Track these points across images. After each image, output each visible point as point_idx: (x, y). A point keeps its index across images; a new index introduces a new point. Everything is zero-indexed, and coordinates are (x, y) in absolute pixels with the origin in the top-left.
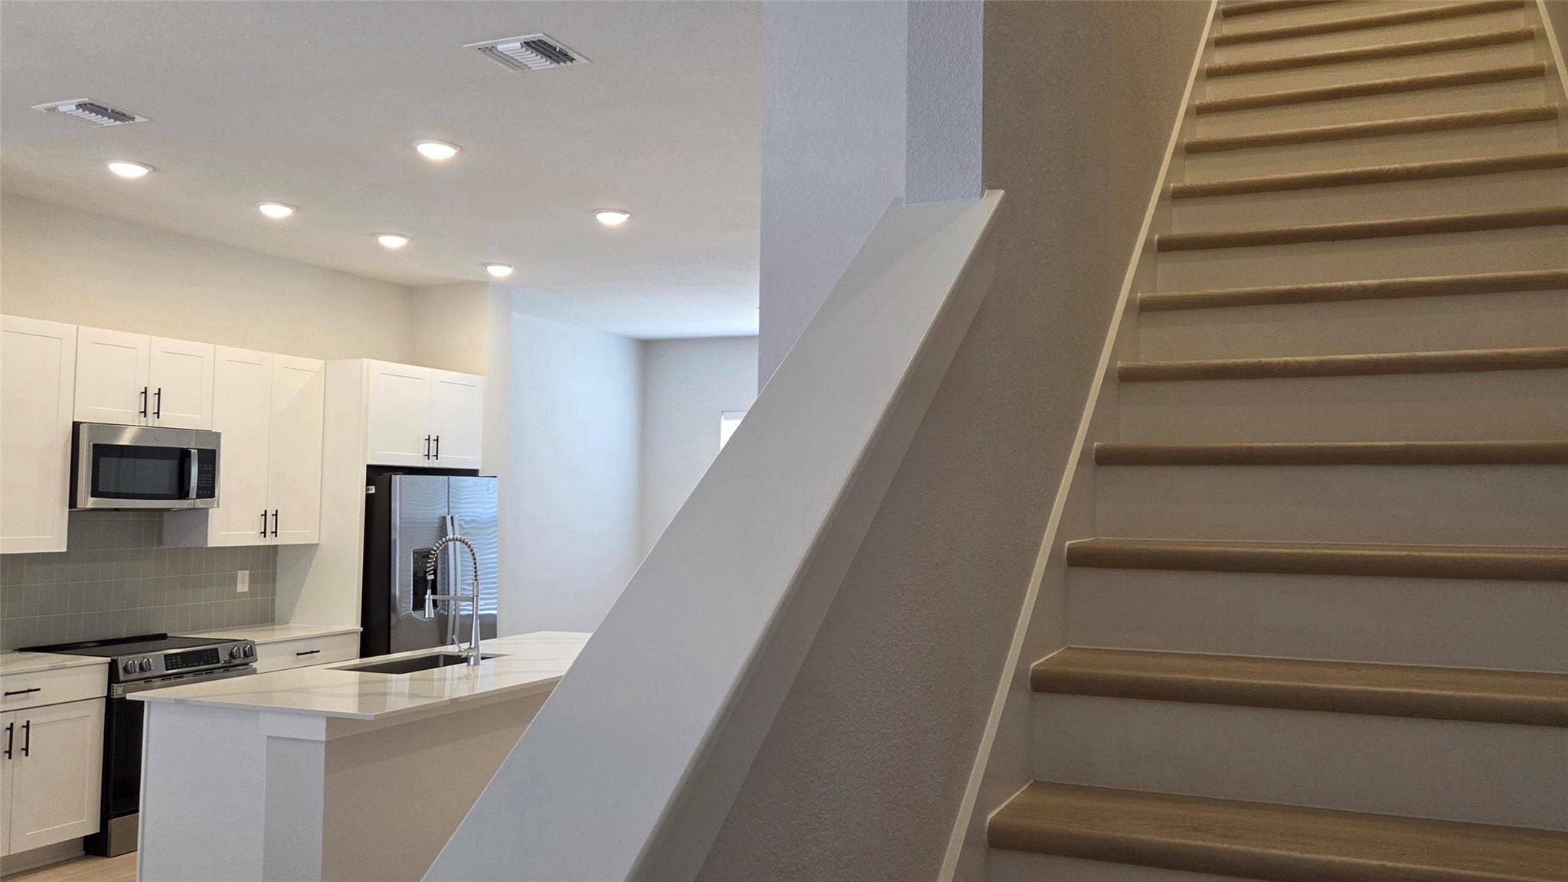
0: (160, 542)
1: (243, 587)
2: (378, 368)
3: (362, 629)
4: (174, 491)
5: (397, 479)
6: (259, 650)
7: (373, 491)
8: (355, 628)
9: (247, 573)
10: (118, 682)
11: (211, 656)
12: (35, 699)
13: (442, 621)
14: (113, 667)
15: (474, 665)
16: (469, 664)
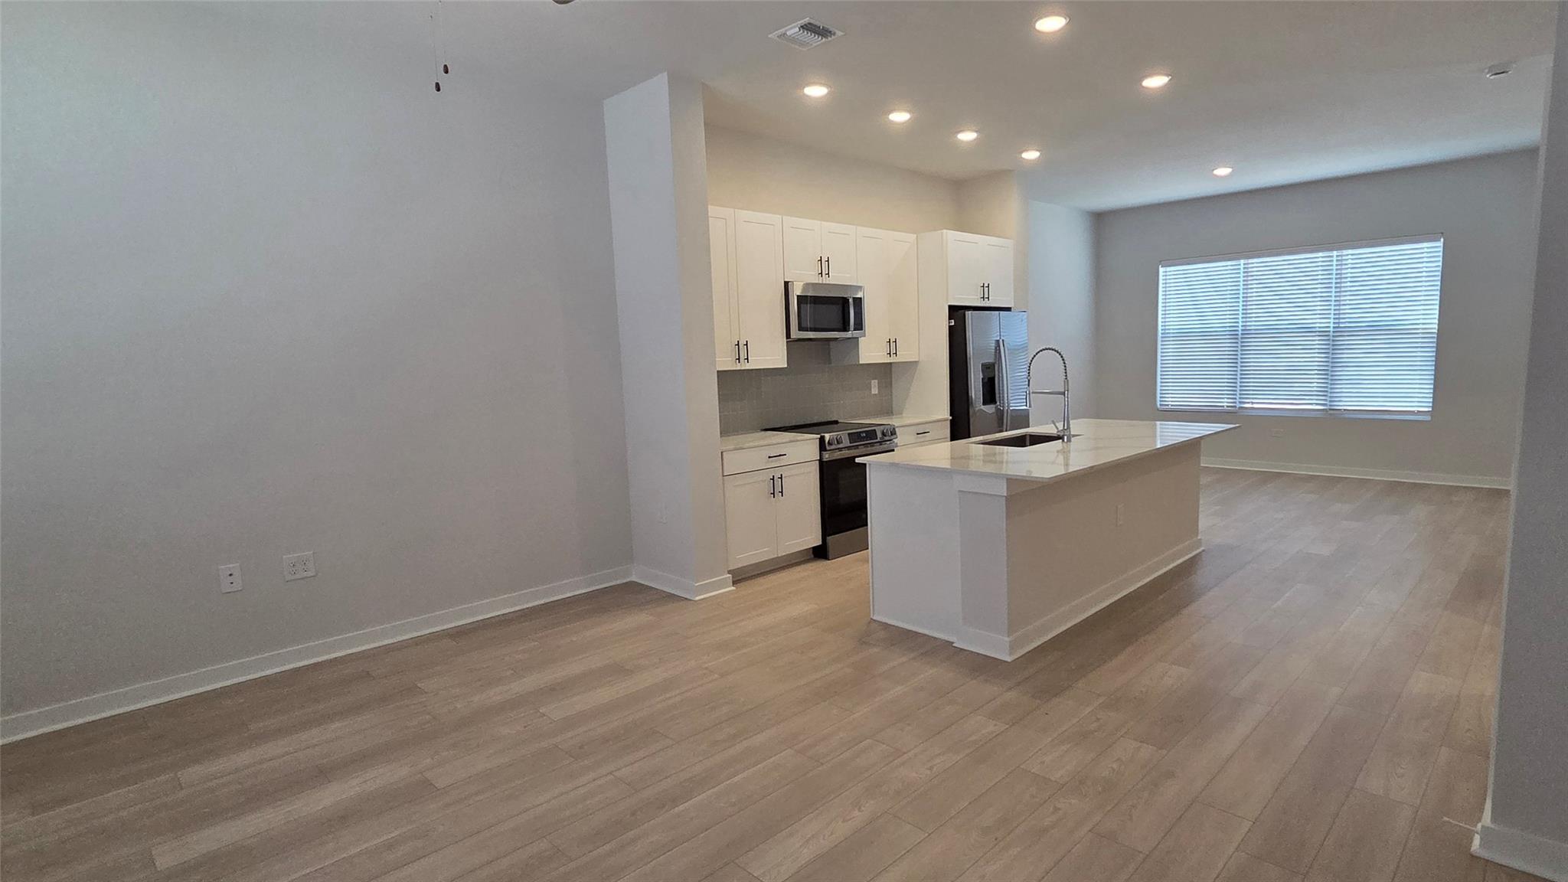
0: (830, 363)
1: (875, 391)
2: (951, 235)
3: (951, 418)
4: (840, 325)
5: (969, 314)
6: (897, 429)
7: (953, 324)
8: (946, 417)
9: (876, 381)
10: (826, 450)
11: (871, 434)
12: (784, 461)
13: (1000, 414)
14: (822, 439)
15: (1068, 441)
16: (1063, 441)
